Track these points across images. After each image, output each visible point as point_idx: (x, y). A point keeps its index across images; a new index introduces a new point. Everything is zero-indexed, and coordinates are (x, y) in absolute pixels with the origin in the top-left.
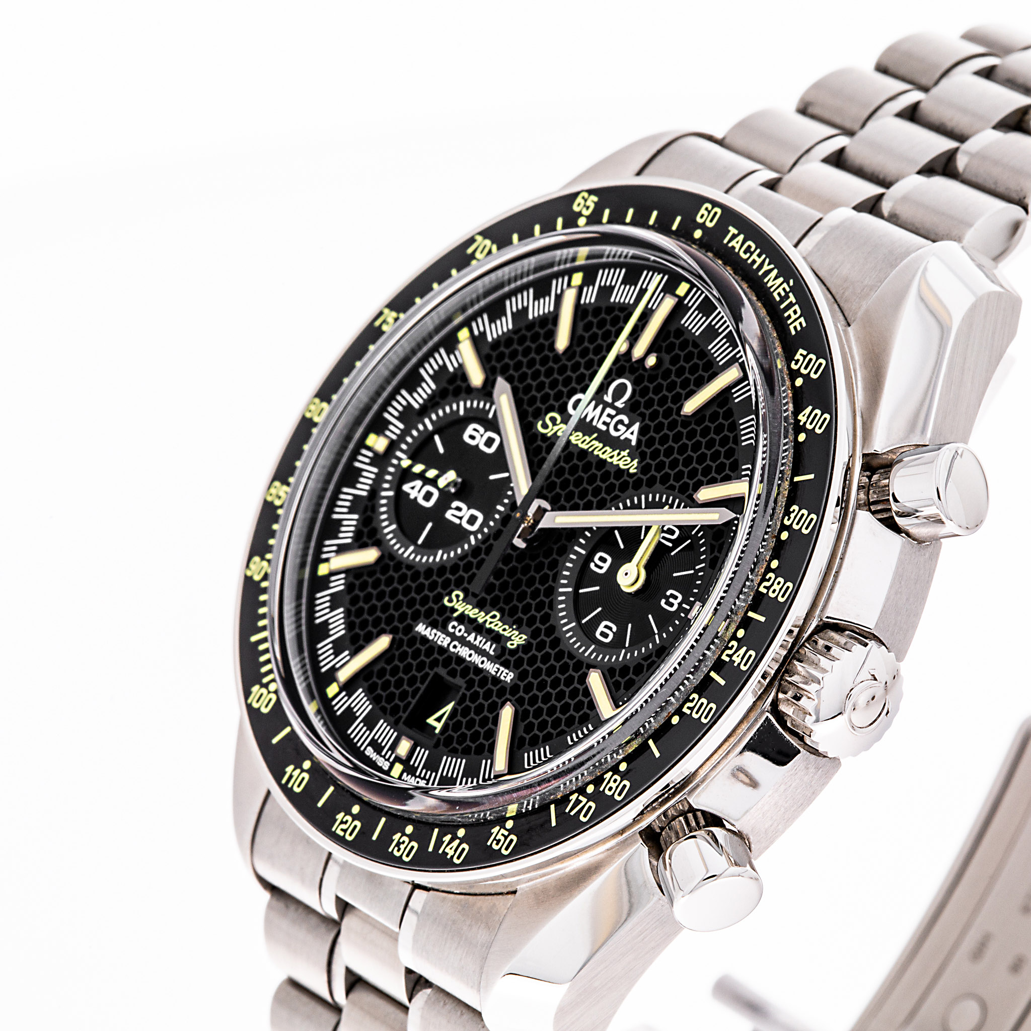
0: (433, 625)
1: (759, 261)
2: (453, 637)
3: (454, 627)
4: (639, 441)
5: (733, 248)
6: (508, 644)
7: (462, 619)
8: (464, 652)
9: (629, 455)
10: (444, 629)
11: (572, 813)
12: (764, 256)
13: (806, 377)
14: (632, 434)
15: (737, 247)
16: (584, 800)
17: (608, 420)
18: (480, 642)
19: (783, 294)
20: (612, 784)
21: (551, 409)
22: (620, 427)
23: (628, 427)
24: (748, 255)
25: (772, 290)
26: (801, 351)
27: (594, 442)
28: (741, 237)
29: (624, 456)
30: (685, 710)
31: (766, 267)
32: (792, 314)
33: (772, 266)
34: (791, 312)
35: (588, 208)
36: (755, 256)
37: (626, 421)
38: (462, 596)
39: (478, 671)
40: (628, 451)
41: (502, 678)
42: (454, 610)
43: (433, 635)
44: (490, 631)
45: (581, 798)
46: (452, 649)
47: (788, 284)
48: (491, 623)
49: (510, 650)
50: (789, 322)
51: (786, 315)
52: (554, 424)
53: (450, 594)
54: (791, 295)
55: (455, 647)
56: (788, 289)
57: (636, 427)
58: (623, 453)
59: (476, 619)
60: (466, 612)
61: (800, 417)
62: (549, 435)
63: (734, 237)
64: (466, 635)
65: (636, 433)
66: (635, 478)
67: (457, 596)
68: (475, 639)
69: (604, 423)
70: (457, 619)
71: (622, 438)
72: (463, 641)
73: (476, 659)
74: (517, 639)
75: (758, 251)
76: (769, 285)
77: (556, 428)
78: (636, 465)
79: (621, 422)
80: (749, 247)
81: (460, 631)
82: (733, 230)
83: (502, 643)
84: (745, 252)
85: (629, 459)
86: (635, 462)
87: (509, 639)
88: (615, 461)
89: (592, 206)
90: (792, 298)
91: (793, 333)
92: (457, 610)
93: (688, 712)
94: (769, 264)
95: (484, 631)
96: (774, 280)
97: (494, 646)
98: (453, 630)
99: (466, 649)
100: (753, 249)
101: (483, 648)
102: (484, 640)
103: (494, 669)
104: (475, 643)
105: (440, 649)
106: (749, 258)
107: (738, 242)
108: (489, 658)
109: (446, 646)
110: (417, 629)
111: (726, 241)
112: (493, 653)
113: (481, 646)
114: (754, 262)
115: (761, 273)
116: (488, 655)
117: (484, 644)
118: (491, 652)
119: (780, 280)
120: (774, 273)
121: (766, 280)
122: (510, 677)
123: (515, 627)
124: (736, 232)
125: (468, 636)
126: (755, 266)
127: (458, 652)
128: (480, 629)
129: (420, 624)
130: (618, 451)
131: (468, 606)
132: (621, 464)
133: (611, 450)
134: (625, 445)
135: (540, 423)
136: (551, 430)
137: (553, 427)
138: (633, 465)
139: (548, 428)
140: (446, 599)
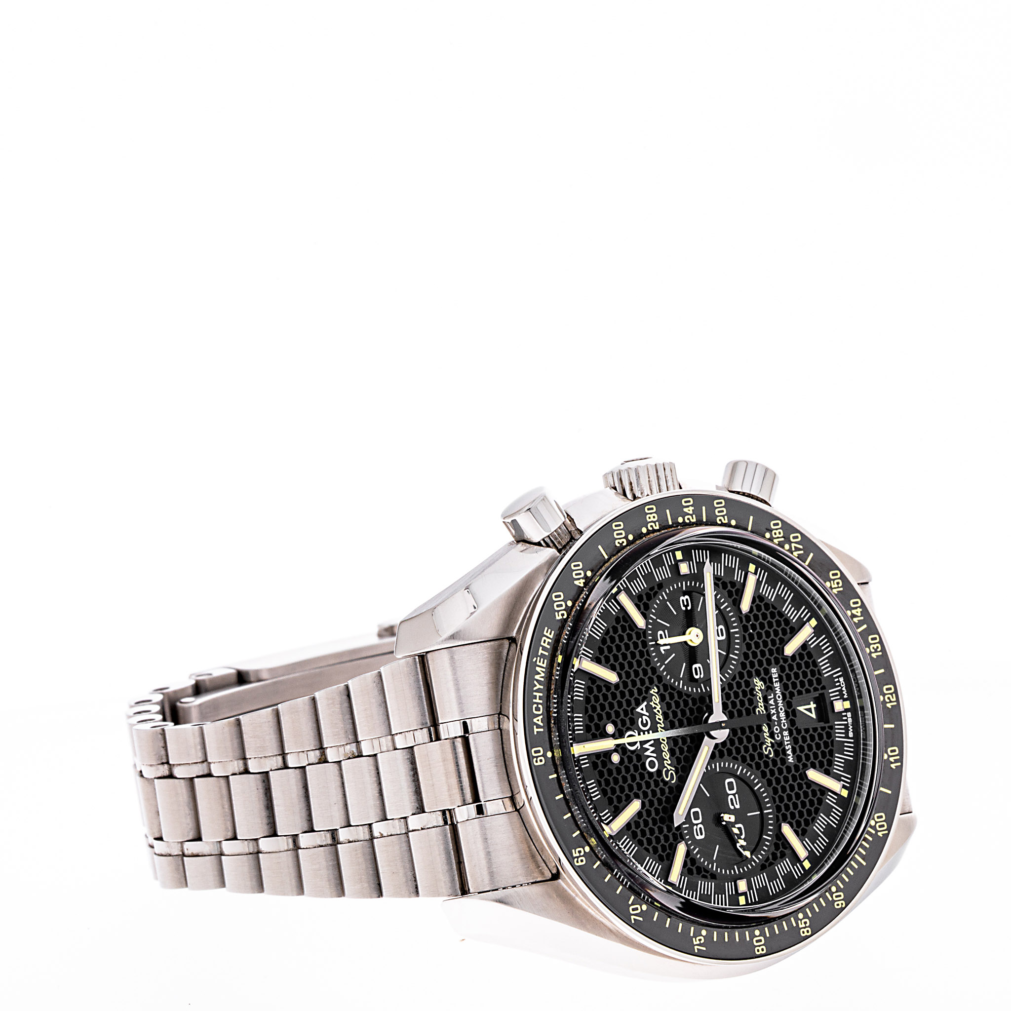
0: (785, 752)
1: (538, 694)
4: (643, 701)
5: (541, 721)
6: (763, 688)
7: (772, 735)
8: (782, 715)
9: (651, 701)
10: (781, 744)
11: (801, 547)
12: (535, 694)
13: (565, 600)
14: (642, 709)
15: (540, 718)
16: (793, 545)
18: (773, 709)
19: (542, 660)
20: (778, 535)
21: (664, 781)
22: (645, 722)
23: (641, 715)
25: (544, 670)
26: (557, 617)
29: (654, 703)
30: (726, 521)
31: (538, 686)
32: (546, 642)
33: (535, 682)
34: (546, 645)
35: (580, 852)
36: (537, 701)
37: (640, 720)
38: (764, 746)
39: (784, 697)
40: (650, 703)
41: (777, 676)
42: (773, 745)
43: (789, 746)
44: (766, 708)
45: (793, 549)
47: (535, 661)
48: (762, 711)
49: (765, 684)
50: (550, 641)
51: (549, 647)
52: (667, 771)
53: (767, 756)
54: (539, 654)
56: (539, 658)
57: (638, 710)
58: (654, 705)
59: (767, 724)
60: (768, 735)
61: (582, 585)
62: (674, 769)
63: (538, 726)
64: (776, 723)
65: (640, 707)
66: (658, 684)
67: (766, 749)
68: (774, 714)
70: (774, 738)
71: (648, 714)
72: (779, 722)
73: (780, 703)
74: (759, 684)
75: (534, 701)
76: (543, 675)
78: (653, 690)
79: (642, 723)
80: (536, 709)
81: (777, 729)
82: (536, 730)
83: (765, 693)
84: (539, 709)
85: (653, 698)
86: (651, 692)
87: (761, 690)
88: (658, 707)
89: (577, 850)
90: (541, 651)
91: (553, 632)
92: (771, 742)
93: (726, 517)
95: (768, 712)
96: (540, 674)
97: (769, 697)
98: (779, 735)
99: (781, 716)
100: (535, 706)
101: (774, 704)
102: (771, 707)
103: (777, 685)
104: (775, 712)
105: (791, 734)
106: (540, 704)
107: (538, 720)
108: (775, 694)
109: (787, 732)
110: (793, 761)
111: (542, 730)
112: (772, 694)
113: (774, 707)
114: (540, 698)
115: (542, 687)
116: (775, 697)
117: (772, 705)
118: (772, 696)
119: (538, 669)
120: (537, 677)
121: (542, 679)
122: (774, 670)
123: (755, 693)
124: (535, 727)
125: (775, 721)
126: (541, 694)
127: (784, 720)
128: (769, 717)
129: (789, 760)
130: (654, 710)
131: (766, 737)
132: (657, 701)
133: (656, 716)
134: (649, 708)
135: (673, 782)
136: (671, 770)
137: (669, 771)
138: (654, 692)
139: (672, 773)
140: (770, 756)
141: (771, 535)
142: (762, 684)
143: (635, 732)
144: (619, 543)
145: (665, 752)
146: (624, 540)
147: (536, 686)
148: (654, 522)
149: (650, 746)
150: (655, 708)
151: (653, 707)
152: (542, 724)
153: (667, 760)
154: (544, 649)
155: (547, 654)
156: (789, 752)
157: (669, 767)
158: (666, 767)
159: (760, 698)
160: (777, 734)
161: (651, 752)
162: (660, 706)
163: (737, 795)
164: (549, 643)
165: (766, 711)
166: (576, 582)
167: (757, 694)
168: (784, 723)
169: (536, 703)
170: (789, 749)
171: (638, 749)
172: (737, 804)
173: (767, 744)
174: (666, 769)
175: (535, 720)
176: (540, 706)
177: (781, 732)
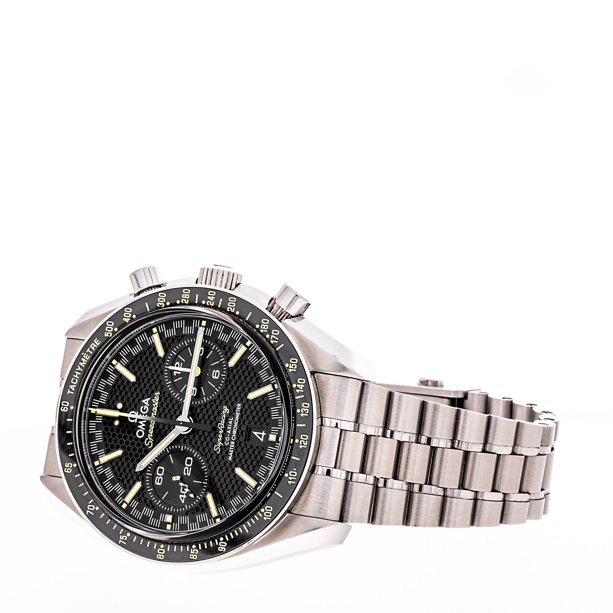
0: (227, 453)
1: (78, 373)
6: (228, 413)
7: (223, 441)
8: (235, 432)
9: (154, 399)
10: (227, 448)
11: (277, 339)
12: (76, 372)
13: (114, 327)
14: (146, 401)
15: (74, 386)
16: (272, 336)
18: (230, 427)
19: (87, 355)
20: (264, 328)
21: (144, 445)
22: (145, 409)
23: (144, 405)
25: (86, 361)
26: (106, 335)
27: (152, 417)
29: (155, 401)
30: (233, 311)
31: (80, 369)
32: (94, 347)
33: (79, 366)
34: (93, 348)
35: (70, 465)
36: (76, 376)
37: (142, 407)
38: (215, 446)
39: (240, 421)
40: (152, 400)
41: (240, 409)
42: (221, 447)
43: (232, 451)
44: (225, 425)
45: (272, 339)
46: (235, 439)
47: (84, 355)
48: (222, 426)
49: (230, 411)
50: (96, 346)
52: (149, 440)
53: (215, 452)
54: (87, 352)
56: (86, 354)
57: (144, 401)
58: (154, 402)
59: (222, 434)
60: (221, 440)
61: (127, 322)
62: (153, 440)
63: (71, 390)
64: (229, 435)
66: (161, 391)
67: (216, 448)
68: (229, 430)
70: (224, 444)
71: (148, 405)
72: (231, 435)
73: (235, 426)
74: (226, 410)
75: (74, 376)
76: (85, 363)
79: (143, 409)
80: (73, 381)
81: (228, 439)
82: (69, 392)
83: (228, 416)
85: (155, 397)
86: (155, 394)
87: (226, 413)
88: (156, 404)
89: (69, 464)
90: (88, 350)
91: (100, 342)
92: (221, 445)
93: (234, 309)
95: (225, 428)
96: (83, 362)
97: (230, 419)
98: (228, 442)
99: (233, 432)
100: (74, 379)
101: (231, 424)
102: (229, 425)
103: (237, 414)
104: (230, 429)
105: (235, 444)
106: (77, 379)
107: (72, 387)
108: (234, 419)
109: (234, 442)
110: (231, 460)
111: (73, 393)
112: (232, 418)
113: (231, 426)
114: (78, 375)
115: (82, 370)
116: (233, 421)
117: (230, 424)
118: (232, 419)
119: (83, 359)
120: (81, 364)
121: (84, 366)
122: (239, 405)
123: (222, 414)
124: (69, 390)
125: (229, 434)
126: (80, 374)
127: (235, 435)
128: (225, 430)
129: (229, 459)
130: (153, 404)
131: (219, 441)
132: (157, 400)
133: (153, 408)
134: (151, 402)
135: (149, 447)
136: (151, 440)
138: (157, 394)
139: (150, 442)
140: (218, 452)
141: (260, 327)
142: (228, 411)
143: (137, 413)
144: (159, 305)
145: (151, 429)
146: (164, 304)
147: (78, 368)
148: (186, 299)
149: (143, 423)
150: (154, 403)
151: (153, 402)
152: (74, 390)
153: (150, 434)
154: (91, 350)
155: (91, 353)
156: (231, 454)
157: (150, 439)
158: (148, 438)
159: (223, 418)
160: (227, 441)
161: (142, 427)
162: (157, 403)
163: (191, 468)
164: (95, 348)
165: (225, 427)
166: (124, 319)
167: (223, 415)
168: (234, 437)
170: (231, 453)
171: (135, 422)
172: (189, 473)
173: (218, 445)
174: (148, 439)
175: (71, 386)
176: (76, 380)
177: (230, 441)
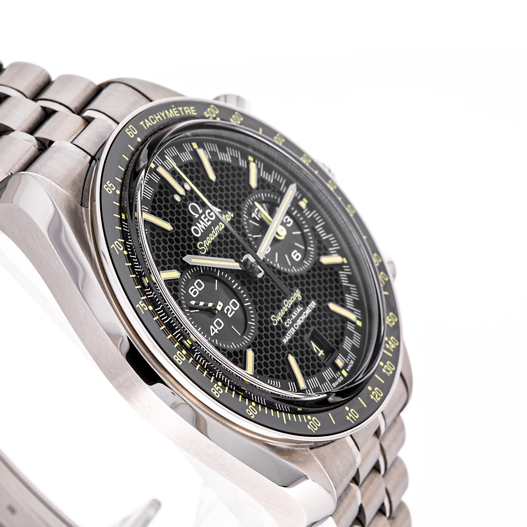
0: (284, 334)
1: (159, 117)
2: (292, 326)
3: (287, 324)
4: (220, 208)
5: (150, 126)
6: (299, 299)
7: (284, 319)
8: (299, 322)
10: (286, 329)
12: (158, 114)
13: (217, 115)
15: (150, 124)
17: (207, 219)
18: (296, 313)
19: (177, 112)
21: (195, 245)
22: (211, 214)
24: (155, 121)
25: (174, 116)
26: (205, 114)
27: (216, 229)
28: (146, 121)
29: (225, 217)
31: (163, 115)
32: (188, 111)
34: (186, 111)
35: (112, 187)
36: (157, 118)
37: (209, 211)
38: (274, 316)
39: (308, 318)
40: (223, 214)
41: (313, 307)
42: (279, 322)
44: (292, 307)
46: (297, 328)
47: (173, 108)
48: (288, 305)
49: (302, 300)
50: (190, 113)
51: (187, 114)
52: (203, 246)
54: (178, 108)
55: (296, 326)
56: (176, 109)
59: (286, 312)
60: (282, 316)
62: (207, 250)
63: (145, 123)
64: (292, 319)
66: (236, 215)
67: (274, 318)
68: (294, 315)
69: (208, 221)
70: (283, 322)
72: (295, 321)
73: (303, 317)
74: (297, 295)
76: (171, 116)
77: (205, 245)
79: (209, 213)
80: (151, 118)
81: (289, 321)
82: (142, 123)
83: (298, 302)
84: (154, 121)
85: (227, 215)
86: (229, 213)
87: (297, 298)
89: (112, 184)
90: (180, 108)
91: (196, 113)
92: (280, 320)
94: (162, 113)
95: (291, 310)
96: (170, 114)
97: (299, 307)
98: (289, 325)
103: (309, 309)
104: (296, 316)
105: (296, 334)
107: (148, 123)
108: (304, 311)
109: (295, 331)
110: (285, 343)
111: (146, 128)
112: (302, 308)
113: (298, 313)
114: (159, 119)
115: (165, 118)
116: (302, 311)
117: (297, 311)
119: (171, 111)
120: (167, 112)
121: (169, 117)
122: (314, 303)
123: (292, 294)
126: (161, 119)
127: (299, 325)
128: (290, 312)
129: (283, 340)
131: (279, 314)
132: (228, 219)
135: (201, 252)
136: (205, 247)
137: (204, 246)
139: (204, 249)
140: (274, 324)
143: (200, 210)
145: (210, 238)
149: (204, 225)
152: (148, 127)
153: (207, 242)
154: (183, 111)
155: (183, 114)
156: (288, 338)
161: (201, 227)
162: (227, 222)
163: (234, 312)
169: (154, 116)
170: (289, 337)
171: (195, 217)
172: (230, 314)
